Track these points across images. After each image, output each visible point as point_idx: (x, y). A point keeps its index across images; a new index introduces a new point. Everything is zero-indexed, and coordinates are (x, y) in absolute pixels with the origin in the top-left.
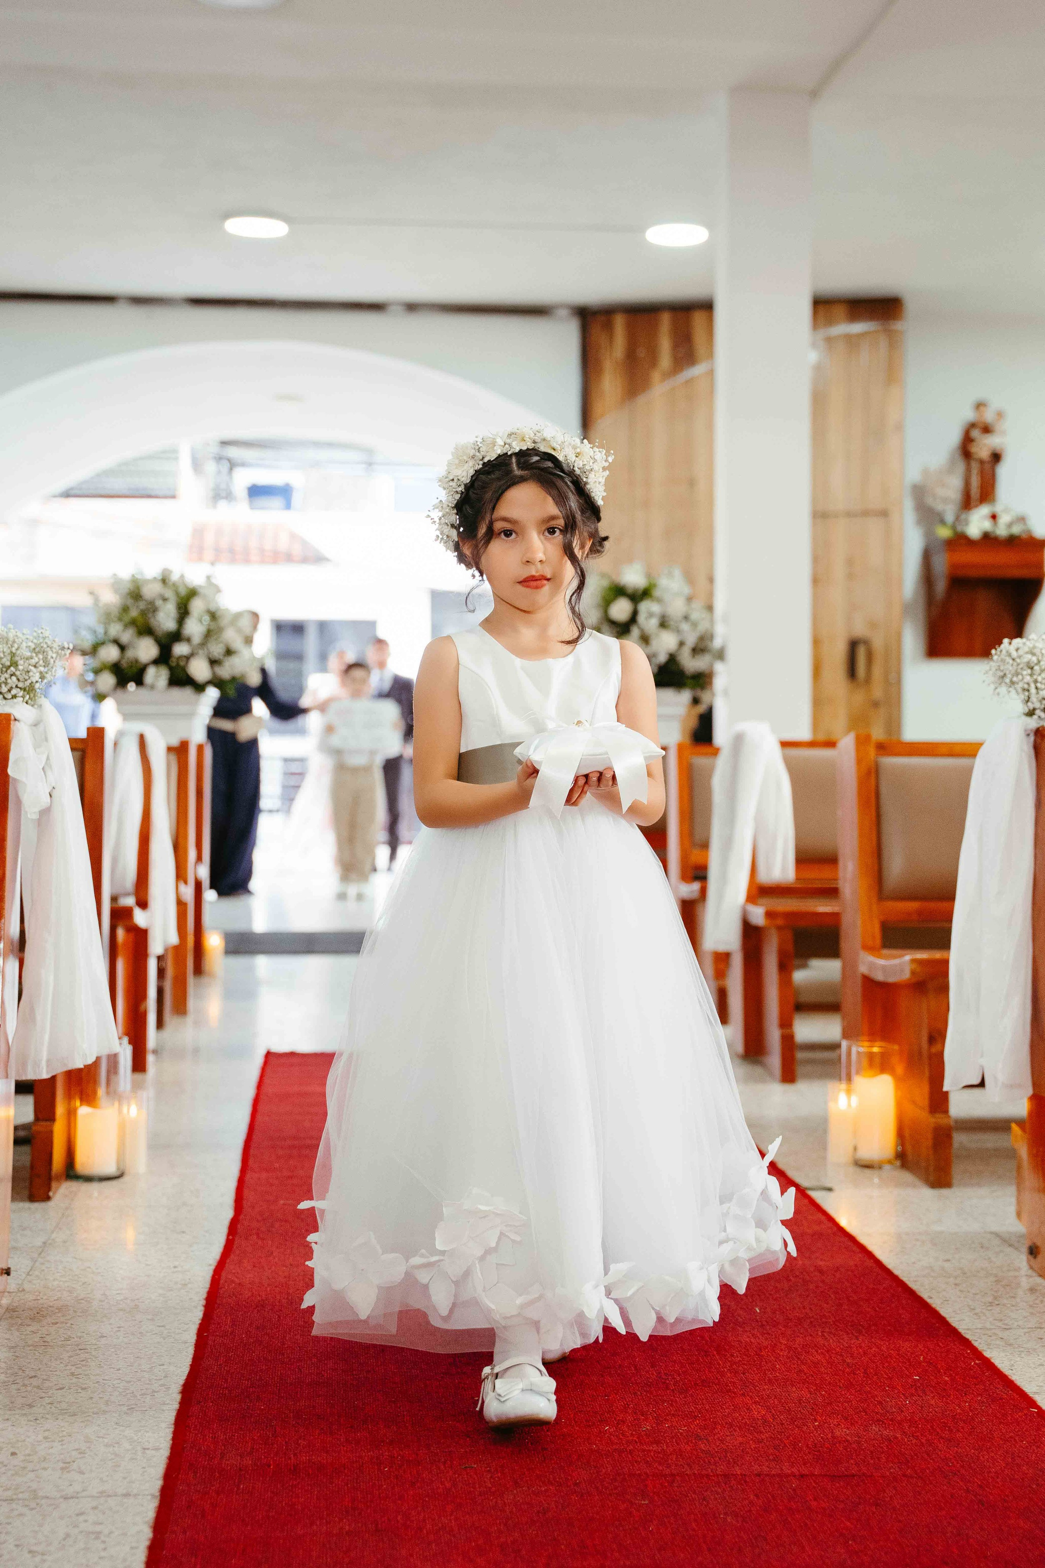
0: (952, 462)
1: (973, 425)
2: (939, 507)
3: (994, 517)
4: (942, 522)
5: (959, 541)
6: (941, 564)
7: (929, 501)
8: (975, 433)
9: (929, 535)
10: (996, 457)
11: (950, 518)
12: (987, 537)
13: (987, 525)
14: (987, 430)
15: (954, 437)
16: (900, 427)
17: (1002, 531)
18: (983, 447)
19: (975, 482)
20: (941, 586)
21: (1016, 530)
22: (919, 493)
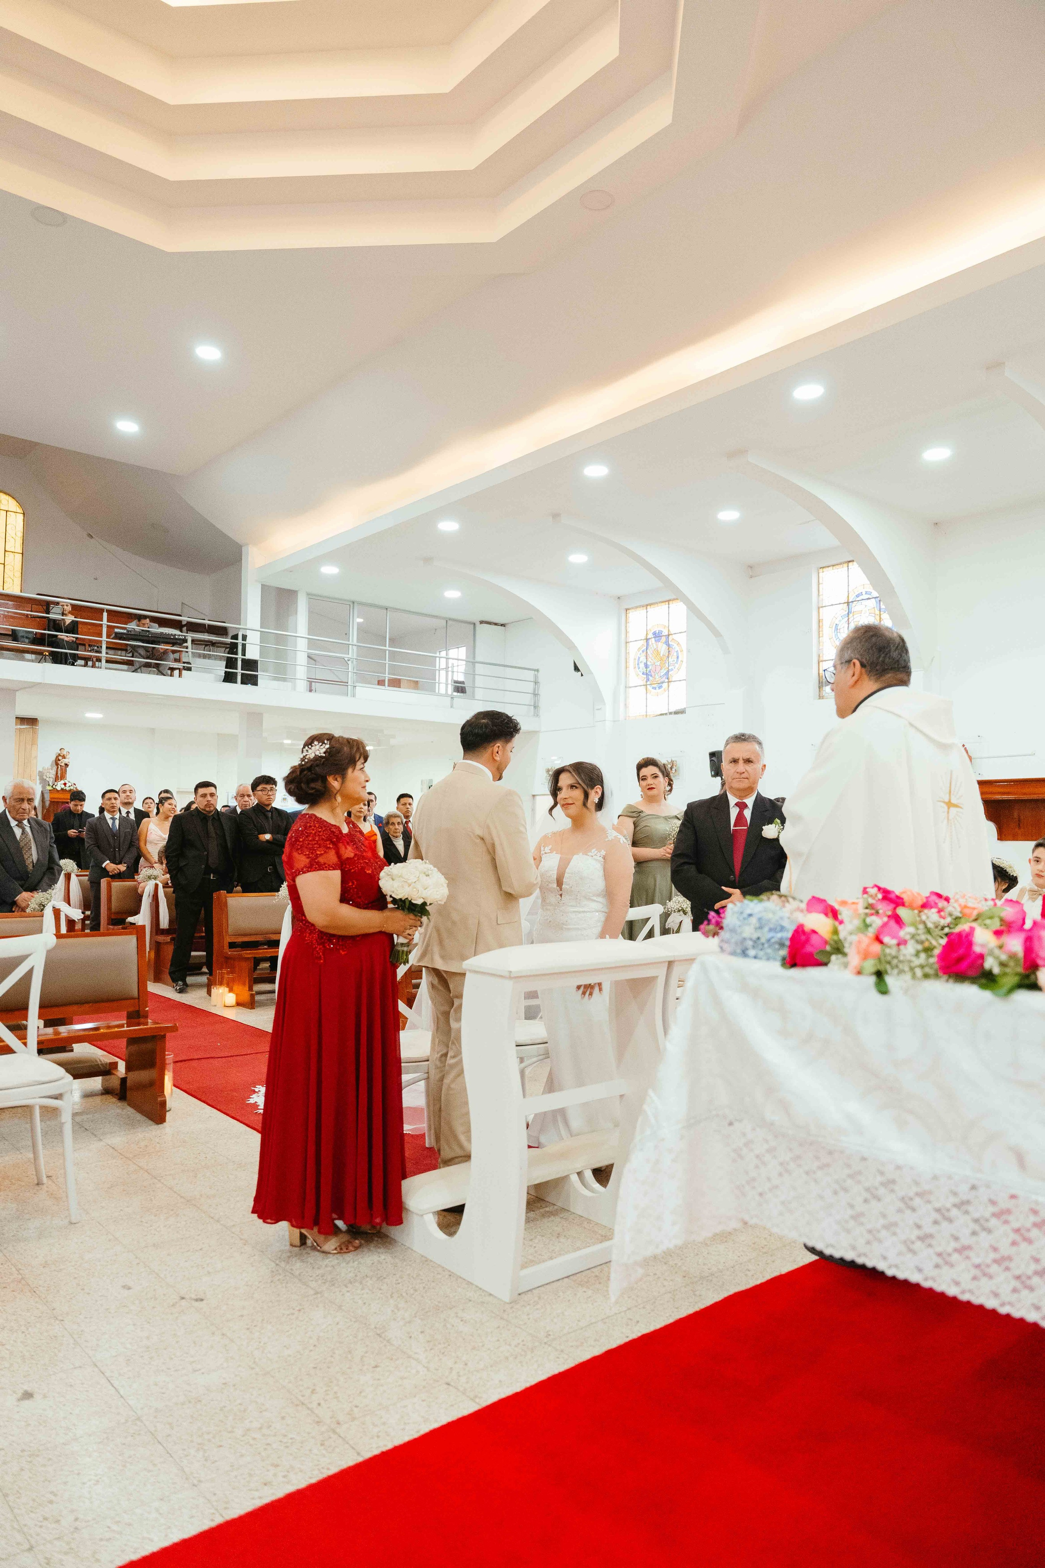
0: (52, 765)
1: (59, 755)
2: (47, 779)
3: (65, 784)
4: (49, 785)
5: (54, 791)
6: (47, 797)
7: (45, 777)
8: (60, 758)
9: (44, 787)
10: (67, 765)
11: (51, 784)
12: (62, 789)
13: (63, 786)
14: (64, 757)
15: (54, 758)
16: (36, 757)
17: (68, 789)
18: (62, 762)
19: (59, 772)
20: (47, 804)
21: (72, 788)
22: (41, 774)
